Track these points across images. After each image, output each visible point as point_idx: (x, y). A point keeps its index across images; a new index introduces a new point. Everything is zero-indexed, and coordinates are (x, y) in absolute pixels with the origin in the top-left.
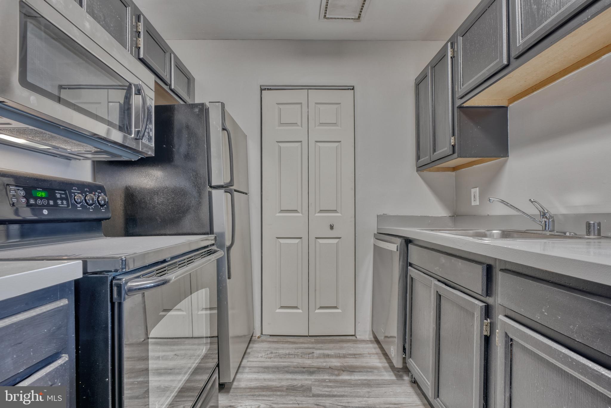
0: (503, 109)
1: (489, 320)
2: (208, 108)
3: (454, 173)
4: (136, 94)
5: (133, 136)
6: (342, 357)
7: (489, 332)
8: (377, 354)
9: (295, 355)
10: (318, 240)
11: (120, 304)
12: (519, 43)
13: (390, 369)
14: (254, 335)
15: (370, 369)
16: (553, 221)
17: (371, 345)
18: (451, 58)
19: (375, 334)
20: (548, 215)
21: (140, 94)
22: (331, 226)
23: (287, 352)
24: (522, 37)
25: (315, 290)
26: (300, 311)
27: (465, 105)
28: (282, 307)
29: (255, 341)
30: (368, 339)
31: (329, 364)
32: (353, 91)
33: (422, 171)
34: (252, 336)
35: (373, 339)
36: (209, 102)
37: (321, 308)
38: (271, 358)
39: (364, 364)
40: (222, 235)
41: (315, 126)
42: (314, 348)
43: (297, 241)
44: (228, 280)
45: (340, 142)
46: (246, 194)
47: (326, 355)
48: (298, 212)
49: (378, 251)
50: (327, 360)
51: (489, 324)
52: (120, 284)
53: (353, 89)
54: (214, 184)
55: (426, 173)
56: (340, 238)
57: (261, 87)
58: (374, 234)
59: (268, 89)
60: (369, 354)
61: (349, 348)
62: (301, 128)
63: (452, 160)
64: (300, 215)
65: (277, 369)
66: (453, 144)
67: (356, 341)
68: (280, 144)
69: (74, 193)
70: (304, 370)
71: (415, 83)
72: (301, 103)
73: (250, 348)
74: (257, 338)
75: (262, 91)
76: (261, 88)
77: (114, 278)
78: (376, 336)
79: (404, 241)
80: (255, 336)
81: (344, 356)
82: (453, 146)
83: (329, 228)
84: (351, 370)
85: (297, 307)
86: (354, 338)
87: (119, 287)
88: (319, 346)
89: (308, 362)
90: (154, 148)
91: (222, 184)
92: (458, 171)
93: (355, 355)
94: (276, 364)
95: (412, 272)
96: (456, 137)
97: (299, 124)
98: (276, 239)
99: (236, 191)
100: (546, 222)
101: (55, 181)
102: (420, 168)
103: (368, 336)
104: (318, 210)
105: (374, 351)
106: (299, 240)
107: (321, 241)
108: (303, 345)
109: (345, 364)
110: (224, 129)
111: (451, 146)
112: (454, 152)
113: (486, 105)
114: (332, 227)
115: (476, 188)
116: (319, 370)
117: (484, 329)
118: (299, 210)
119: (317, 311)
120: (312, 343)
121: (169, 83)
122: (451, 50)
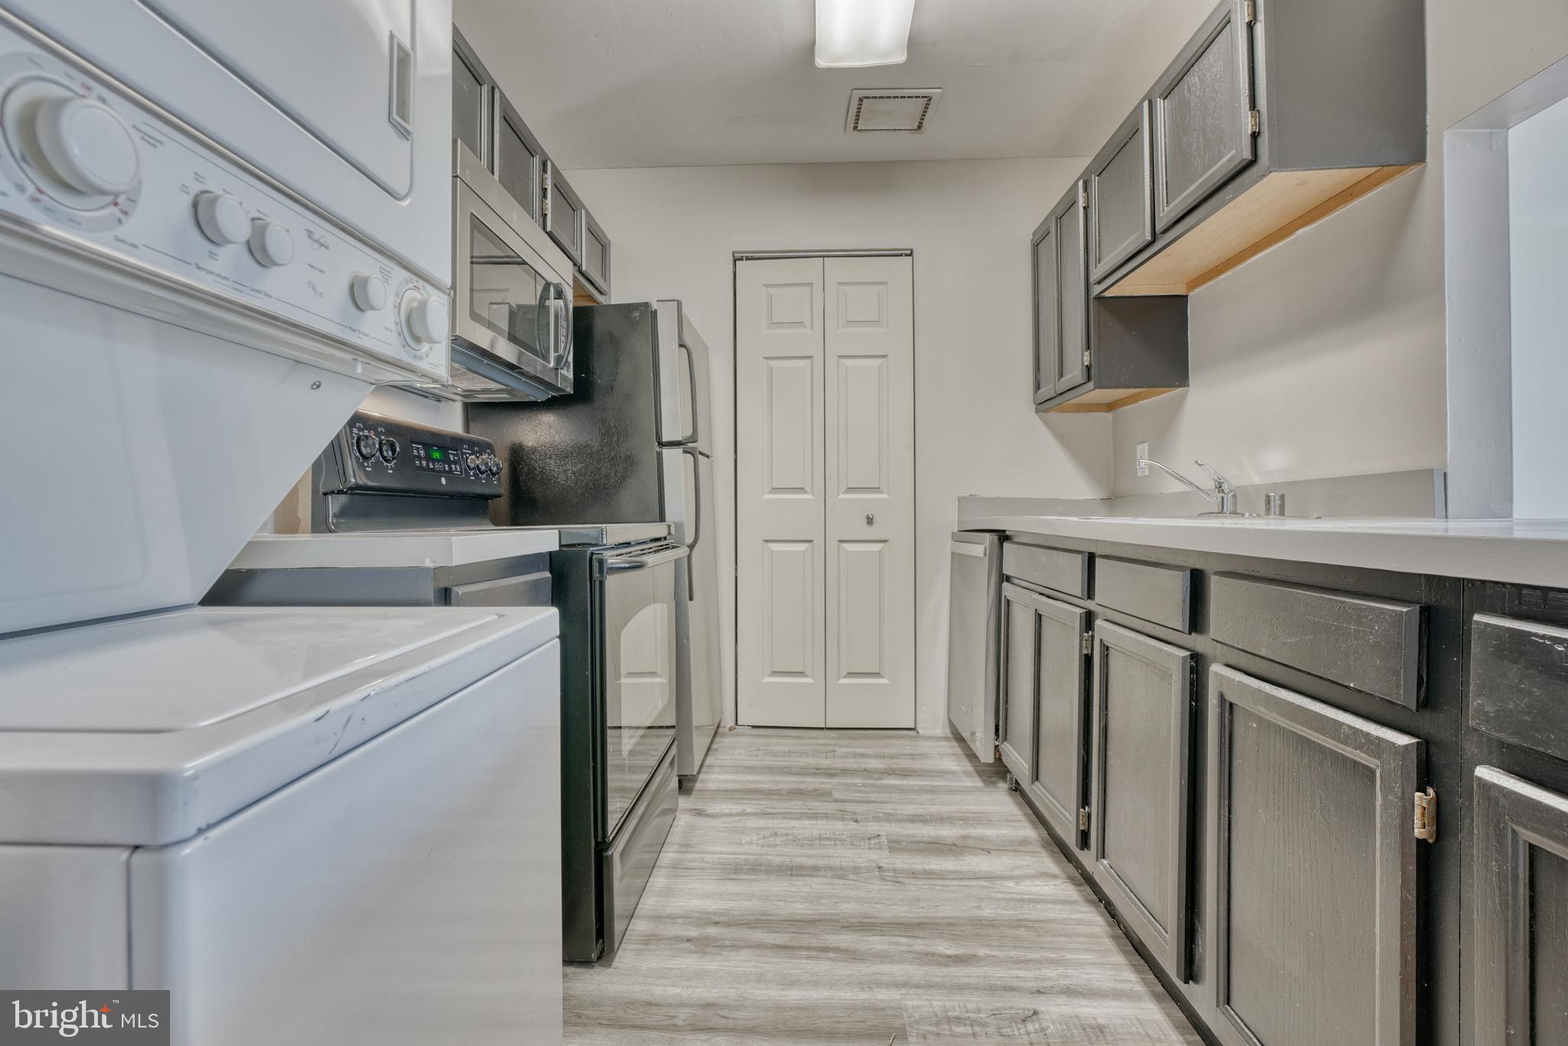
0: (1179, 302)
1: (1090, 633)
2: (656, 310)
3: (1109, 416)
4: (555, 298)
5: (552, 364)
6: (888, 757)
7: (1090, 650)
8: (954, 754)
9: (800, 754)
10: (845, 545)
11: (602, 583)
12: (1163, 212)
13: (975, 774)
14: (722, 725)
15: (941, 774)
16: (1234, 496)
17: (945, 744)
18: (1084, 208)
19: (954, 725)
20: (1225, 487)
21: (561, 298)
22: (868, 518)
23: (786, 749)
24: (1167, 203)
25: (839, 641)
26: (809, 680)
27: (1107, 294)
28: (775, 673)
29: (724, 735)
30: (940, 736)
31: (863, 766)
32: (911, 258)
33: (1047, 411)
34: (718, 727)
35: (950, 735)
36: (658, 301)
37: (850, 675)
38: (757, 756)
39: (928, 767)
40: (679, 527)
41: (838, 328)
42: (835, 745)
43: (802, 547)
44: (689, 603)
45: (885, 356)
46: (708, 457)
47: (859, 754)
48: (806, 493)
49: (959, 562)
50: (861, 760)
51: (1090, 638)
52: (602, 559)
53: (911, 255)
54: (665, 439)
55: (1053, 416)
56: (886, 541)
57: (733, 254)
58: (953, 533)
59: (748, 259)
60: (939, 754)
61: (901, 745)
62: (810, 330)
63: (1087, 392)
64: (809, 496)
65: (770, 770)
66: (1086, 363)
67: (918, 737)
68: (772, 363)
69: (466, 453)
70: (818, 772)
71: (1032, 241)
72: (810, 284)
73: (717, 743)
74: (727, 729)
75: (737, 262)
76: (734, 256)
77: (592, 554)
78: (957, 730)
79: (996, 537)
80: (724, 727)
81: (893, 757)
82: (1088, 368)
83: (865, 523)
84: (905, 773)
85: (803, 673)
86: (913, 733)
87: (601, 562)
88: (845, 742)
89: (825, 763)
90: (572, 381)
91: (680, 438)
92: (1117, 411)
93: (912, 755)
94: (767, 763)
95: (1008, 589)
96: (1092, 351)
97: (807, 322)
98: (765, 544)
99: (701, 453)
100: (1223, 498)
101: (447, 436)
102: (1042, 405)
103: (941, 729)
104: (843, 488)
105: (949, 751)
106: (806, 545)
107: (849, 547)
108: (815, 741)
109: (893, 766)
110: (681, 346)
111: (1084, 368)
112: (1089, 379)
113: (1147, 294)
114: (870, 521)
115: (1143, 444)
116: (845, 772)
117: (1084, 646)
118: (808, 488)
119: (842, 681)
120: (833, 738)
121: (580, 261)
122: (1084, 195)
